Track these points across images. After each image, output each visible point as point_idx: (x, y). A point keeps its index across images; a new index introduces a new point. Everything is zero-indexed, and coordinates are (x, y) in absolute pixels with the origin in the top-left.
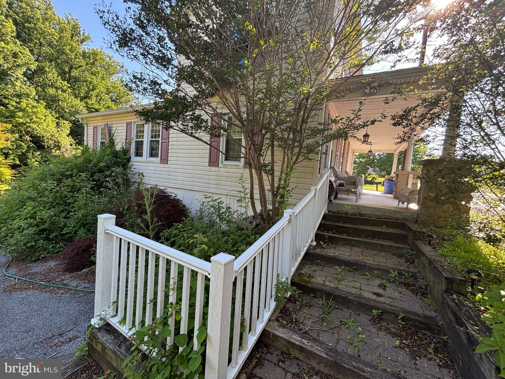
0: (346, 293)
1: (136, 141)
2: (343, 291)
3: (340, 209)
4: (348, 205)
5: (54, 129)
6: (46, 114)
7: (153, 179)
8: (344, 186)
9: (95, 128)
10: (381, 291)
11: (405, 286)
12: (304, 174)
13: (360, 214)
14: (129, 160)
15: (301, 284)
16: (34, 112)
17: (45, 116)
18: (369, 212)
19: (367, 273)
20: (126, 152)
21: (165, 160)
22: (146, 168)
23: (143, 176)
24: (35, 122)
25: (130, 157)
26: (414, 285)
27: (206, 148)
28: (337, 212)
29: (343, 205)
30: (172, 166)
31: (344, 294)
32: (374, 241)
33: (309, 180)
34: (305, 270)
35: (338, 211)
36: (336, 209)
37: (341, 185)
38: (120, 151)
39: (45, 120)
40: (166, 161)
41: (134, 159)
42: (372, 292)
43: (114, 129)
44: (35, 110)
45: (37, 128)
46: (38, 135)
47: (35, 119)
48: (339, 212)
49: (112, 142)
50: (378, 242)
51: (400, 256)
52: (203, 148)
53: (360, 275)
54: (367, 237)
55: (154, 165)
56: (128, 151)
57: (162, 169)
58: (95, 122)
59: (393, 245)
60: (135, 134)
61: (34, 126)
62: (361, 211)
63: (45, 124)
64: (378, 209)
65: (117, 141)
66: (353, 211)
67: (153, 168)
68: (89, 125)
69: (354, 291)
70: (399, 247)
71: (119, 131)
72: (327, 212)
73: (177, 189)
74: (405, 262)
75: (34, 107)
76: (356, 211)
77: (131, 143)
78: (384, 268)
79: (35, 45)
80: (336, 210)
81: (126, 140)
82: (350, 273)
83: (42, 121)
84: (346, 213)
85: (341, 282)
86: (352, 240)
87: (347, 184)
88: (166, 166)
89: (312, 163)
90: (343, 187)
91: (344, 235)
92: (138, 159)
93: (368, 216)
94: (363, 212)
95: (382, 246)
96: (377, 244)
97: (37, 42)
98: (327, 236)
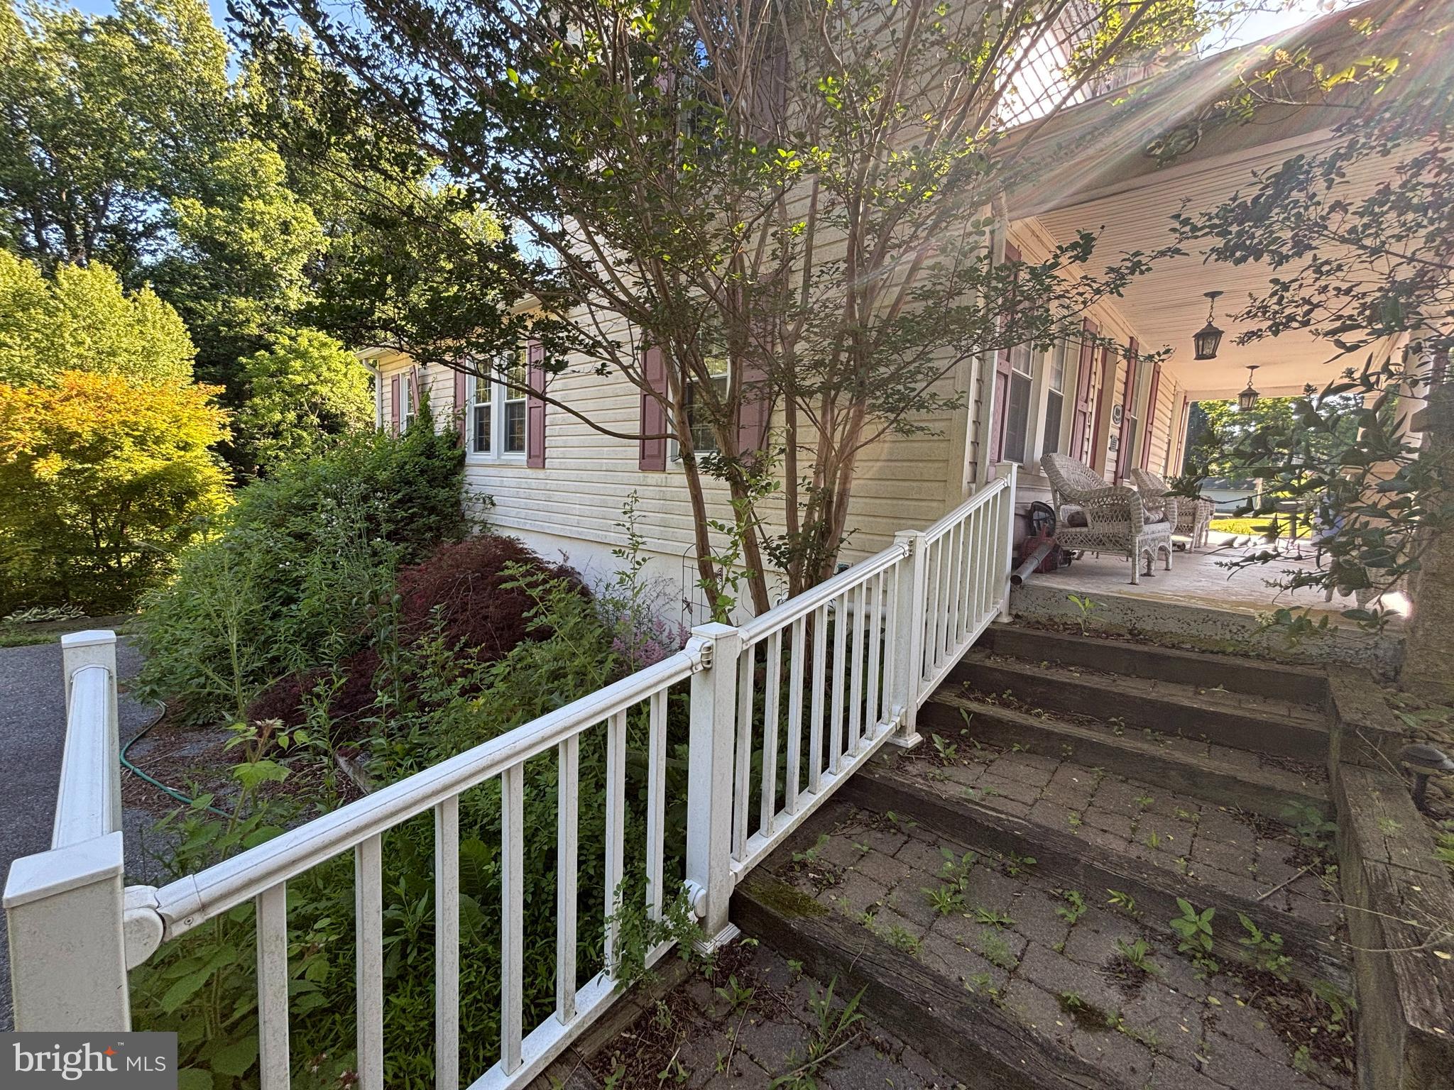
0: (929, 984)
1: (476, 409)
2: (924, 970)
3: (1055, 613)
4: (1082, 596)
5: (364, 393)
6: (349, 360)
7: (514, 512)
8: (1085, 525)
9: (396, 380)
10: (1109, 998)
11: (1250, 986)
12: (915, 484)
13: (1134, 634)
14: (461, 462)
15: (767, 914)
16: (324, 358)
17: (347, 365)
18: (1172, 626)
19: (1076, 897)
20: (454, 439)
21: (538, 459)
22: (497, 481)
23: (493, 504)
24: (326, 381)
25: (464, 455)
26: (1298, 990)
27: (633, 417)
28: (1044, 620)
29: (1067, 595)
30: (554, 474)
31: (918, 986)
32: (1160, 751)
33: (935, 504)
34: (825, 850)
35: (1050, 619)
36: (1041, 611)
37: (1077, 521)
38: (440, 438)
39: (345, 375)
40: (541, 460)
41: (473, 457)
42: (1059, 997)
43: (430, 379)
44: (325, 352)
45: (330, 394)
46: (333, 410)
47: (326, 374)
48: (1051, 623)
49: (426, 415)
50: (1179, 756)
51: (1270, 828)
52: (625, 417)
53: (1042, 898)
54: (1134, 727)
55: (515, 472)
56: (458, 438)
57: (534, 483)
58: (394, 365)
59: (1243, 775)
60: (474, 390)
61: (324, 390)
62: (1139, 619)
63: (345, 385)
64: (1208, 617)
65: (436, 413)
66: (1100, 621)
67: (513, 482)
68: (384, 375)
69: (973, 979)
70: (1270, 789)
71: (440, 385)
72: (1005, 619)
73: (567, 541)
74: (1288, 861)
75: (324, 345)
76: (1118, 619)
77: (465, 414)
78: (1159, 883)
79: (324, 196)
80: (1040, 613)
81: (455, 407)
82: (1005, 881)
83: (340, 377)
84: (1077, 630)
85: (940, 924)
86: (1064, 738)
87: (1097, 517)
88: (541, 473)
89: (943, 445)
90: (1084, 530)
91: (1039, 715)
92: (482, 457)
93: (1167, 641)
94: (1148, 625)
95: (1190, 773)
96: (1165, 766)
97: (329, 188)
98: (969, 713)
